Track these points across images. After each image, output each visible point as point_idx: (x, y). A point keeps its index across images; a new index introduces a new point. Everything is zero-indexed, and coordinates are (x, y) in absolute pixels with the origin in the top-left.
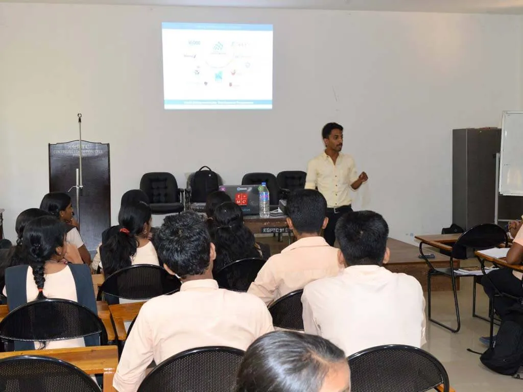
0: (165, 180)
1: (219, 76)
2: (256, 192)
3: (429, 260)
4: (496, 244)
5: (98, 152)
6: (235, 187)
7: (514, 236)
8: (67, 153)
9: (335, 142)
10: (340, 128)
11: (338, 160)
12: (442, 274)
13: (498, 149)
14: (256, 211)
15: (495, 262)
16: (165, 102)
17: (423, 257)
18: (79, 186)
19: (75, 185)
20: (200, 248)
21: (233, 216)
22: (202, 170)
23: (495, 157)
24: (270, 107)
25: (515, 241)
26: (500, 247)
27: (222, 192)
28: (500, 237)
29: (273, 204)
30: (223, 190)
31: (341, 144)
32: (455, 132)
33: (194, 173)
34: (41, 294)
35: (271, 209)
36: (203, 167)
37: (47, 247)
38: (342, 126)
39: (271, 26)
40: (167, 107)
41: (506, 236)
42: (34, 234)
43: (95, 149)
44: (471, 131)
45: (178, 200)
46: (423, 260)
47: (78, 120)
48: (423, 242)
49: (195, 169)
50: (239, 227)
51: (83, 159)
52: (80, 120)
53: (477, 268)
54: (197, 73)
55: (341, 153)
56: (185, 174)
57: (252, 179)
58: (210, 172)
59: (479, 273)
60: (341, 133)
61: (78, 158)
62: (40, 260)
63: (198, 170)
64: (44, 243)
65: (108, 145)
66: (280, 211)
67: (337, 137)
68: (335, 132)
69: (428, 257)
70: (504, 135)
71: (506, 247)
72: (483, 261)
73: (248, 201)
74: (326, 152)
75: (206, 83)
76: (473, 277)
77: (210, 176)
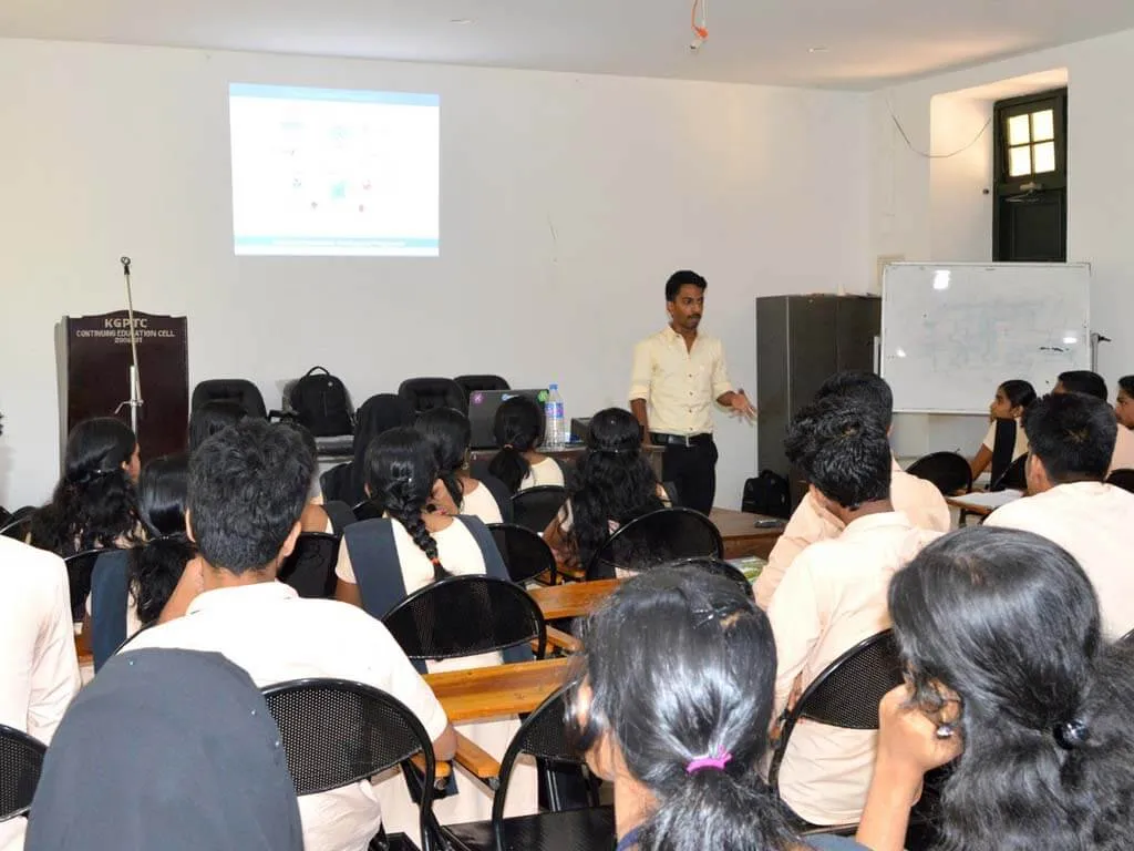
0: (241, 395)
8: (103, 335)
9: (688, 310)
11: (696, 343)
16: (236, 242)
18: (136, 401)
19: (129, 398)
22: (312, 374)
24: (434, 252)
32: (761, 302)
33: (296, 381)
34: (438, 568)
36: (314, 369)
39: (435, 98)
40: (239, 250)
43: (158, 328)
44: (797, 302)
47: (123, 270)
49: (298, 373)
51: (138, 347)
52: (127, 271)
54: (297, 183)
56: (281, 382)
58: (327, 377)
61: (130, 347)
63: (305, 374)
65: (183, 321)
67: (690, 301)
68: (689, 290)
75: (314, 205)
77: (330, 384)
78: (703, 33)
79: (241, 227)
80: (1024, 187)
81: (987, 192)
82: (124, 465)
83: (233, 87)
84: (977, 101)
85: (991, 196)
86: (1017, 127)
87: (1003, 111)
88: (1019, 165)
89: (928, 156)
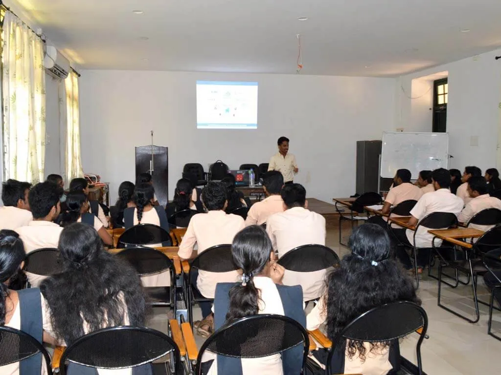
1: (227, 111)
2: (248, 174)
3: (341, 212)
4: (376, 203)
5: (161, 152)
6: (236, 171)
7: (385, 199)
8: (144, 152)
9: (284, 148)
10: (287, 140)
11: (286, 156)
12: (347, 219)
13: (380, 152)
14: (248, 184)
15: (374, 212)
16: (198, 125)
17: (338, 211)
18: (151, 170)
19: (150, 169)
20: (220, 202)
21: (229, 185)
22: (217, 162)
23: (378, 156)
24: (256, 128)
25: (386, 201)
26: (378, 205)
27: (230, 174)
28: (378, 200)
29: (256, 180)
30: (230, 172)
31: (288, 149)
32: (358, 143)
33: (213, 164)
35: (255, 184)
37: (146, 199)
38: (289, 139)
39: (256, 83)
40: (199, 127)
41: (381, 199)
42: (140, 192)
43: (160, 150)
44: (367, 142)
45: (204, 179)
46: (337, 212)
47: (151, 135)
48: (337, 202)
49: (214, 162)
50: (233, 191)
51: (154, 155)
53: (365, 216)
54: (215, 108)
55: (287, 153)
56: (209, 164)
57: (245, 167)
58: (222, 163)
59: (366, 218)
60: (288, 143)
61: (151, 155)
62: (141, 206)
63: (215, 162)
64: (145, 197)
65: (167, 148)
66: (260, 184)
67: (285, 146)
69: (341, 211)
70: (384, 144)
71: (381, 204)
72: (369, 212)
73: (243, 179)
74: (280, 152)
75: (220, 114)
76: (364, 221)
77: (222, 165)
78: (301, 67)
79: (199, 121)
80: (441, 108)
81: (430, 109)
82: (83, 190)
83: (197, 82)
84: (429, 81)
85: (432, 110)
86: (440, 89)
87: (437, 83)
88: (441, 101)
89: (411, 98)
